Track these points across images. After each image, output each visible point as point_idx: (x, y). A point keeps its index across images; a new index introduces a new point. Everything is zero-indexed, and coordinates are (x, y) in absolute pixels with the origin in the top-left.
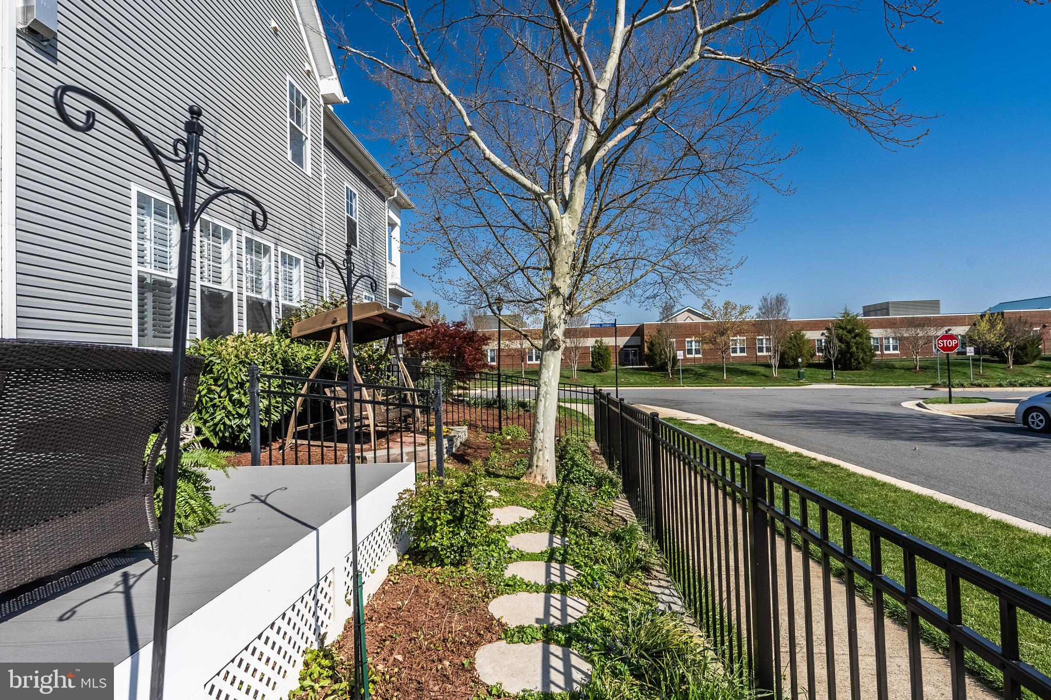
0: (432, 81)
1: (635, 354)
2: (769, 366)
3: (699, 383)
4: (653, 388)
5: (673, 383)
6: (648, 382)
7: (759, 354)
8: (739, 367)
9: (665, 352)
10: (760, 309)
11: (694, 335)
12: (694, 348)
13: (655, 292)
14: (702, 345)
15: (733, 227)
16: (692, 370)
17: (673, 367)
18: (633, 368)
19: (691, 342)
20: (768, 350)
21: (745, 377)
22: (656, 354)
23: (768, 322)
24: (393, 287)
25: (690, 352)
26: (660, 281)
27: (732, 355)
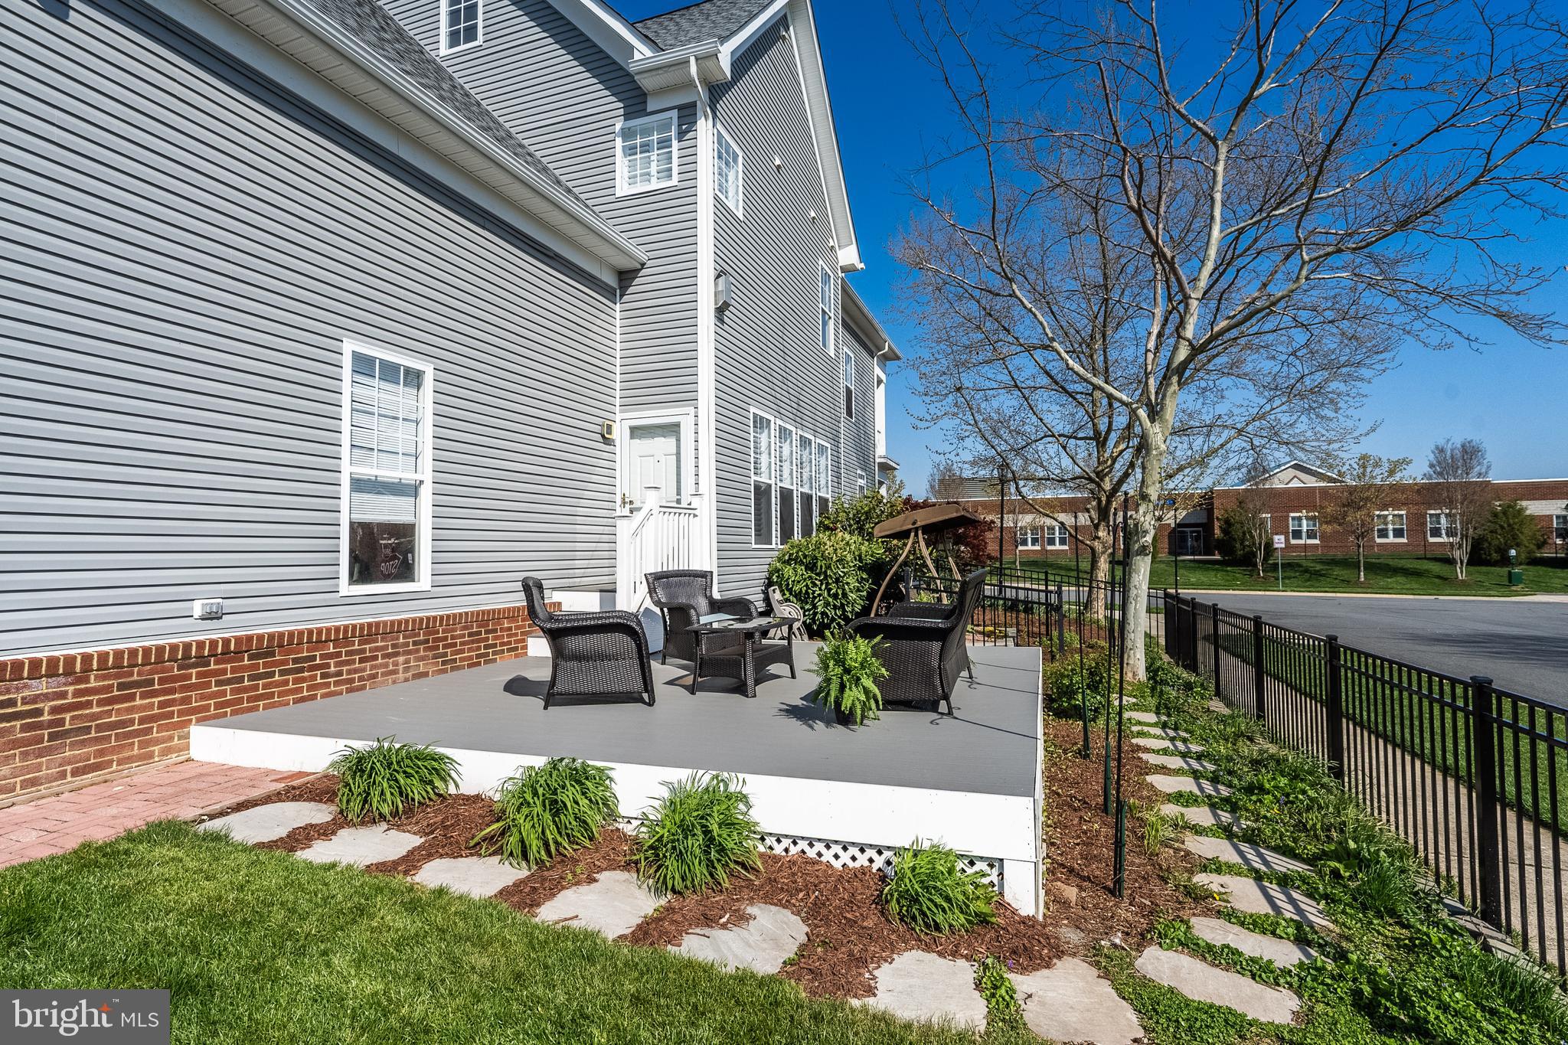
0: (1013, 295)
1: (1197, 539)
2: (1450, 562)
3: (1312, 586)
4: (1231, 592)
5: (1266, 585)
6: (1222, 582)
7: (1432, 540)
8: (1391, 562)
9: (1252, 537)
10: (1432, 466)
11: (1304, 507)
12: (1305, 528)
13: (1241, 462)
14: (1321, 525)
15: (1365, 372)
16: (1299, 565)
17: (1266, 559)
18: (1194, 561)
19: (1300, 519)
20: (1451, 533)
21: (1401, 579)
22: (1234, 540)
23: (1448, 486)
24: (883, 460)
25: (1297, 534)
26: (1249, 447)
27: (1379, 541)
